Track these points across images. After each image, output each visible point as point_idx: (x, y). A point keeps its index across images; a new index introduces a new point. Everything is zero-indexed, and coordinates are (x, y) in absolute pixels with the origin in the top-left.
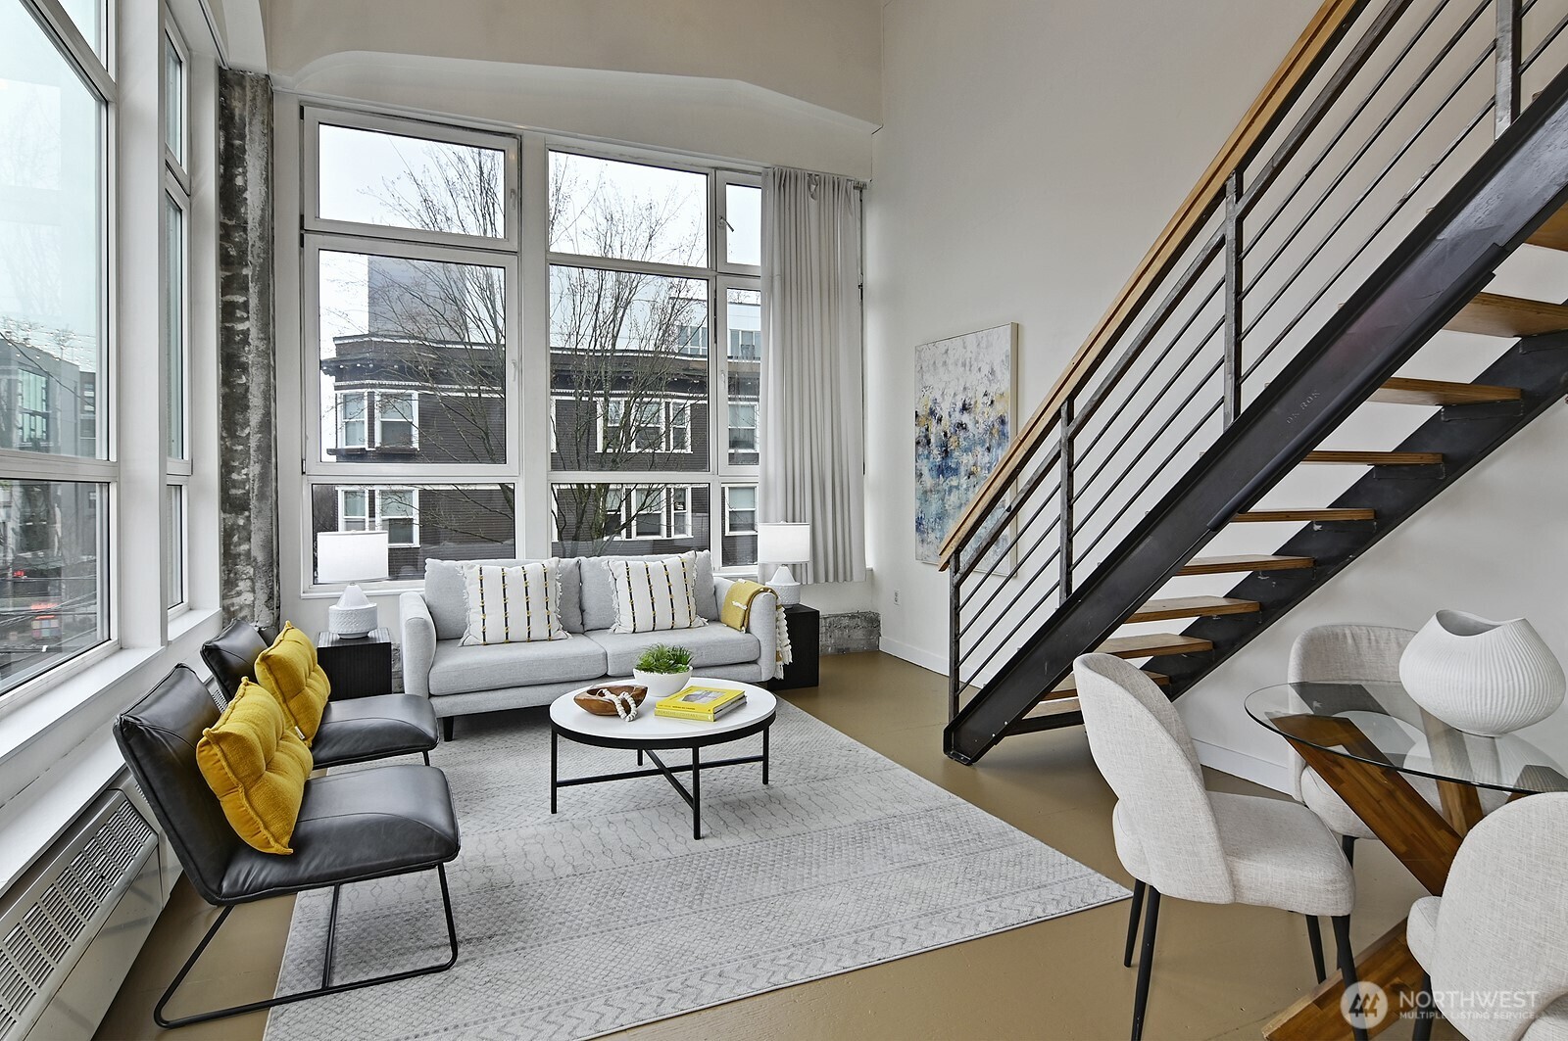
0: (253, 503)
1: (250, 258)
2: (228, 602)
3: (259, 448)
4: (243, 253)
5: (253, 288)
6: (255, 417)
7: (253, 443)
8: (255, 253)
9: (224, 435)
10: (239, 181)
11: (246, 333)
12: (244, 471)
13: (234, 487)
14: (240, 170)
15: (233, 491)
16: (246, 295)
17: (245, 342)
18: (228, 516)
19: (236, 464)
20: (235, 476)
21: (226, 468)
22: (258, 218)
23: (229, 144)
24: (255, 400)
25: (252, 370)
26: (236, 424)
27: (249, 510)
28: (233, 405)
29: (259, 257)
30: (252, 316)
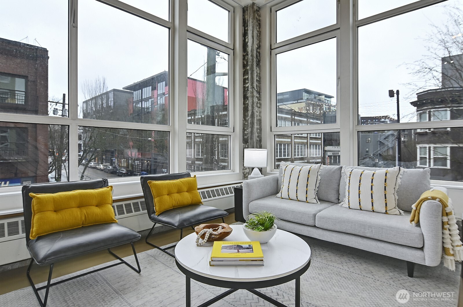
0: (249, 140)
1: (249, 63)
2: (244, 171)
3: (250, 123)
4: (247, 62)
5: (250, 72)
6: (250, 113)
7: (249, 122)
8: (250, 61)
9: (244, 120)
10: (247, 40)
11: (248, 87)
12: (247, 131)
13: (245, 136)
14: (247, 37)
15: (245, 137)
16: (248, 75)
17: (248, 90)
18: (244, 144)
19: (246, 128)
20: (245, 132)
21: (244, 130)
22: (251, 50)
23: (245, 30)
24: (250, 108)
25: (249, 99)
26: (246, 116)
27: (248, 143)
28: (245, 109)
29: (251, 62)
30: (249, 81)
